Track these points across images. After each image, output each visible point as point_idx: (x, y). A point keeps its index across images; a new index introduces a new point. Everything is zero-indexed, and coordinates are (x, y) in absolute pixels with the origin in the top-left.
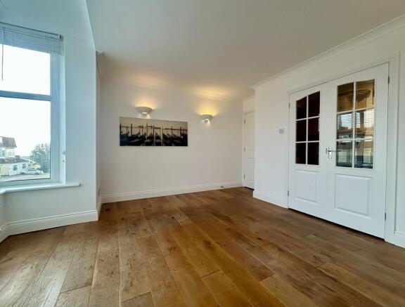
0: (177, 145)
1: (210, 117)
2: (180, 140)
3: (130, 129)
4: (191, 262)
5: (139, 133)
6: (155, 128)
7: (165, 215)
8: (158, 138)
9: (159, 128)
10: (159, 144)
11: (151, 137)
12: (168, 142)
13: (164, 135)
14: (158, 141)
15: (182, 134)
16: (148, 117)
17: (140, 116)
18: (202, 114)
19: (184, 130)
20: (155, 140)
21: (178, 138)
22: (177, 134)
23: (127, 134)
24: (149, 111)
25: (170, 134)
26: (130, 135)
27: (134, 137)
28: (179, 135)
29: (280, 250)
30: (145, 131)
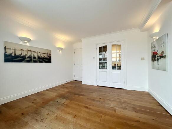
0: (46, 62)
1: (62, 49)
2: (47, 60)
3: (13, 51)
4: (89, 118)
5: (21, 54)
6: (32, 52)
7: (51, 102)
8: (35, 58)
9: (36, 52)
10: (35, 62)
11: (30, 57)
12: (41, 60)
13: (38, 56)
14: (34, 59)
15: (48, 56)
16: (28, 44)
17: (21, 43)
18: (58, 47)
19: (49, 54)
20: (32, 59)
21: (47, 59)
22: (46, 56)
23: (12, 54)
24: (29, 40)
25: (42, 56)
26: (13, 55)
27: (16, 57)
28: (47, 57)
29: (109, 100)
30: (25, 53)
